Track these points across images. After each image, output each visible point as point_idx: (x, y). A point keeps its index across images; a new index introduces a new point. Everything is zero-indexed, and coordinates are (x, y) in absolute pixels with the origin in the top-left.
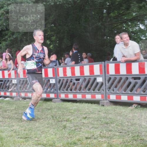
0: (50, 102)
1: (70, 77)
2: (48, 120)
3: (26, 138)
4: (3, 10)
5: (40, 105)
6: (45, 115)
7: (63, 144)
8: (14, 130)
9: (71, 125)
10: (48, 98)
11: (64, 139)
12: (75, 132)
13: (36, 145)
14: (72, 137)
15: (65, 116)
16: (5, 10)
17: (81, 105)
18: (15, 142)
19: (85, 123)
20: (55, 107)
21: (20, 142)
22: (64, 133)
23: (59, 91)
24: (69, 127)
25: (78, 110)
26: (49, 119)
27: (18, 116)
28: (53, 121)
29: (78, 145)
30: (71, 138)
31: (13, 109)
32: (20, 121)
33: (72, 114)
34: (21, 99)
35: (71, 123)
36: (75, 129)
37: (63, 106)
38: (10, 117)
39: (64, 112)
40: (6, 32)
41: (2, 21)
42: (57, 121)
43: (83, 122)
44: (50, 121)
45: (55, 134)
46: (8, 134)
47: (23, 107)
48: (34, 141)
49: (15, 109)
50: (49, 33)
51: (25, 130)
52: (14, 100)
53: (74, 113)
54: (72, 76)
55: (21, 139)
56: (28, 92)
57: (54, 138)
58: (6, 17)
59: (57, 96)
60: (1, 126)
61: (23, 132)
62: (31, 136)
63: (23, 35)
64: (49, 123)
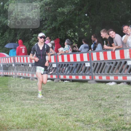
0: (86, 83)
1: (103, 61)
2: (85, 99)
3: (67, 115)
4: (43, 2)
5: (77, 86)
6: (82, 94)
7: (99, 121)
8: (56, 108)
9: (106, 104)
10: (84, 79)
11: (100, 116)
12: (109, 110)
13: (75, 121)
14: (108, 114)
15: (100, 95)
16: (44, 2)
18: (57, 119)
19: (118, 102)
20: (90, 88)
21: (61, 119)
22: (100, 111)
23: (93, 74)
24: (105, 105)
25: (111, 90)
27: (58, 95)
28: (89, 100)
29: (113, 121)
30: (106, 115)
31: (54, 90)
32: (61, 100)
33: (106, 94)
34: (60, 81)
35: (106, 102)
36: (110, 107)
37: (98, 87)
38: (52, 96)
39: (98, 92)
40: (46, 22)
41: (42, 12)
42: (93, 100)
43: (117, 101)
44: (87, 100)
45: (92, 111)
46: (51, 111)
47: (63, 88)
48: (74, 118)
49: (56, 90)
50: (83, 22)
51: (65, 108)
52: (54, 81)
53: (108, 93)
54: (105, 60)
55: (63, 116)
56: (67, 74)
57: (91, 115)
58: (45, 8)
59: (92, 78)
60: (44, 105)
61: (64, 110)
62: (70, 113)
63: (60, 24)
64: (86, 102)
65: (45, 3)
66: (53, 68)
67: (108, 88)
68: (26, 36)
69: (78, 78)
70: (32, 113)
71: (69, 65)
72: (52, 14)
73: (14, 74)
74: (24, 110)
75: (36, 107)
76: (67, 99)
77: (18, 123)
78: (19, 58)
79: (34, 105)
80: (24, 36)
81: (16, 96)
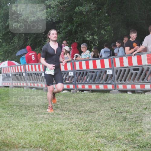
0: (108, 93)
1: (128, 67)
2: (107, 112)
3: (87, 130)
4: (57, 1)
5: (98, 97)
6: (103, 106)
7: (124, 136)
8: (73, 122)
9: (132, 117)
10: (106, 89)
11: (125, 131)
12: (135, 124)
13: (97, 137)
14: (134, 128)
15: (124, 107)
17: (140, 95)
18: (75, 135)
20: (113, 98)
21: (81, 135)
22: (125, 124)
23: (116, 82)
24: (130, 119)
25: (138, 101)
26: (108, 110)
27: (76, 108)
28: (112, 112)
29: (140, 136)
30: (132, 129)
31: (71, 102)
32: (79, 113)
33: (132, 105)
34: (78, 92)
35: (131, 114)
36: (136, 121)
37: (122, 97)
38: (69, 109)
39: (122, 103)
41: (56, 12)
42: (116, 113)
43: (144, 114)
44: (109, 113)
45: (116, 125)
46: (68, 126)
47: (81, 99)
48: (95, 133)
49: (73, 102)
52: (72, 92)
53: (134, 104)
54: (130, 66)
55: (82, 131)
56: (85, 84)
57: (115, 130)
58: (59, 8)
59: (115, 87)
60: (61, 119)
61: (83, 124)
62: (91, 128)
63: (77, 26)
64: (108, 115)
65: (60, 2)
66: (70, 76)
67: (134, 98)
68: (38, 41)
69: (99, 87)
70: (47, 129)
71: (88, 72)
72: (67, 14)
73: (25, 84)
74: (37, 126)
75: (51, 122)
76: (86, 112)
77: (31, 141)
78: (30, 66)
79: (49, 120)
80: (35, 41)
81: (28, 110)
